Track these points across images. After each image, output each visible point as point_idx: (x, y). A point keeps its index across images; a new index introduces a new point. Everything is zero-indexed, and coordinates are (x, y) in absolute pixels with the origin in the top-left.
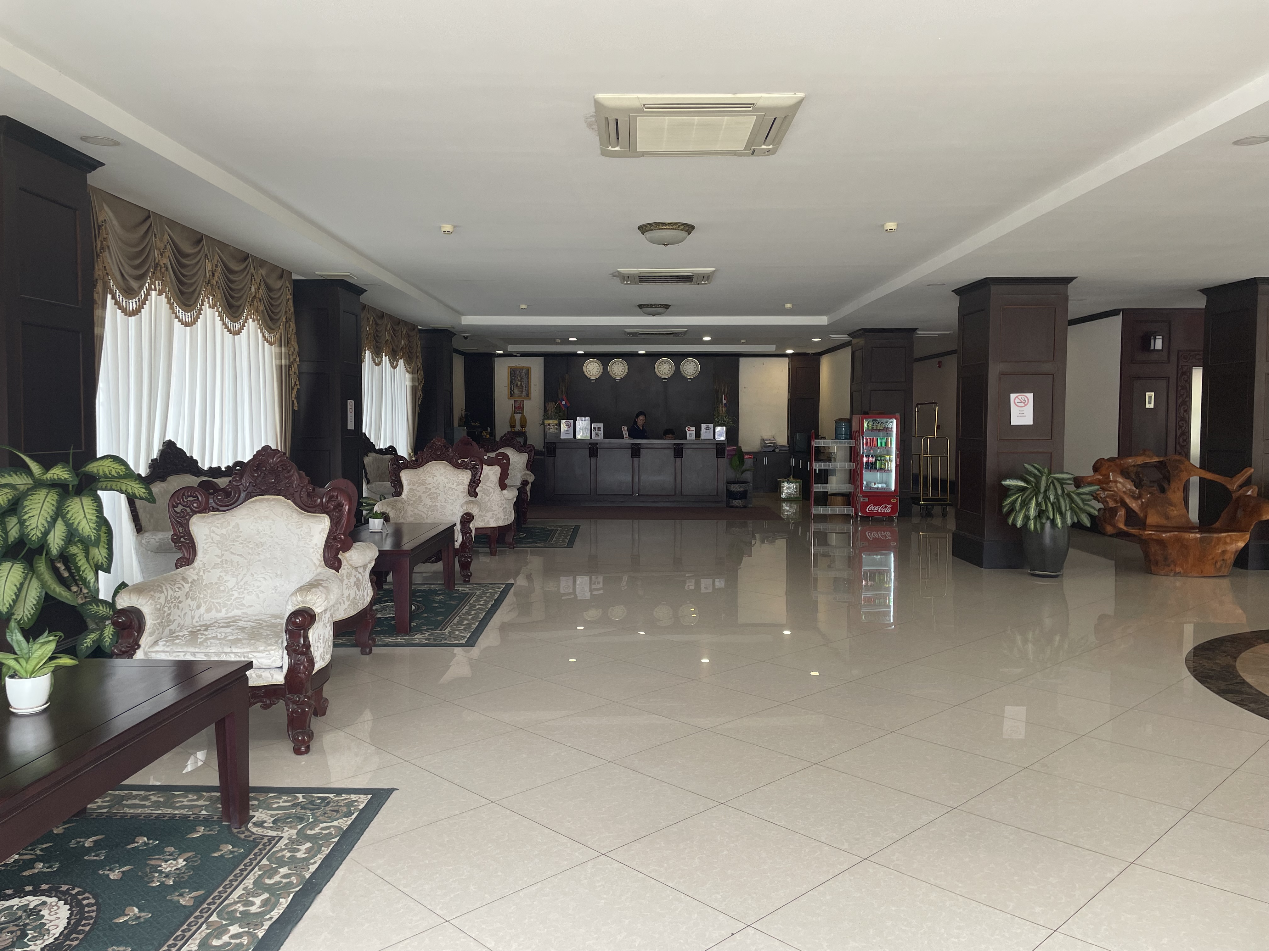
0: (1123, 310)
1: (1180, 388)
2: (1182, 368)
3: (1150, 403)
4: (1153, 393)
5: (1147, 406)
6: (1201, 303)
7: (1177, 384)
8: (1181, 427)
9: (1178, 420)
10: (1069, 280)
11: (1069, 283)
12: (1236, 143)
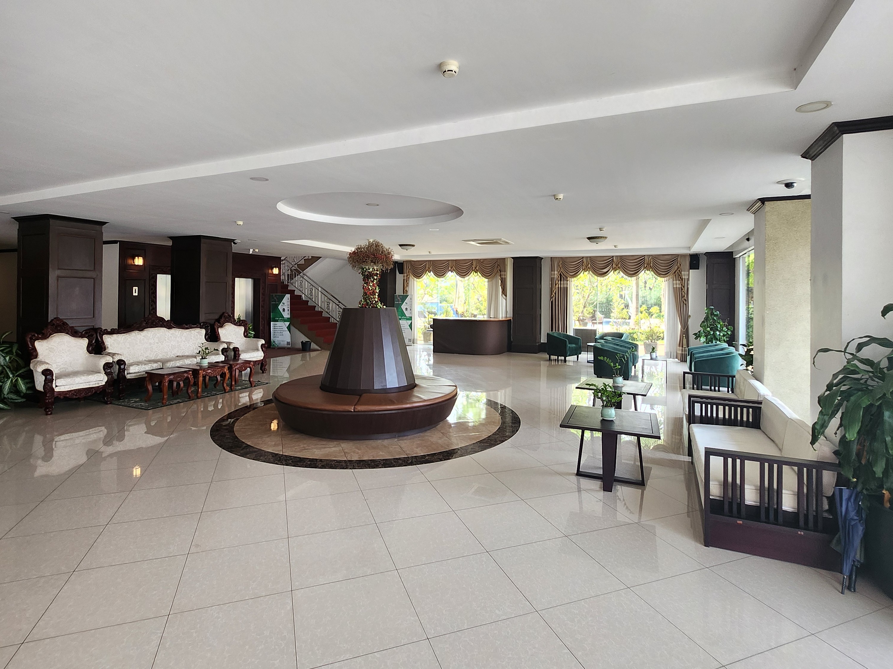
0: (119, 241)
1: (151, 285)
2: (152, 275)
3: (135, 292)
4: (137, 288)
5: (134, 294)
6: (170, 243)
7: (149, 283)
8: (152, 305)
9: (151, 302)
10: (105, 223)
11: (103, 225)
12: (252, 179)
